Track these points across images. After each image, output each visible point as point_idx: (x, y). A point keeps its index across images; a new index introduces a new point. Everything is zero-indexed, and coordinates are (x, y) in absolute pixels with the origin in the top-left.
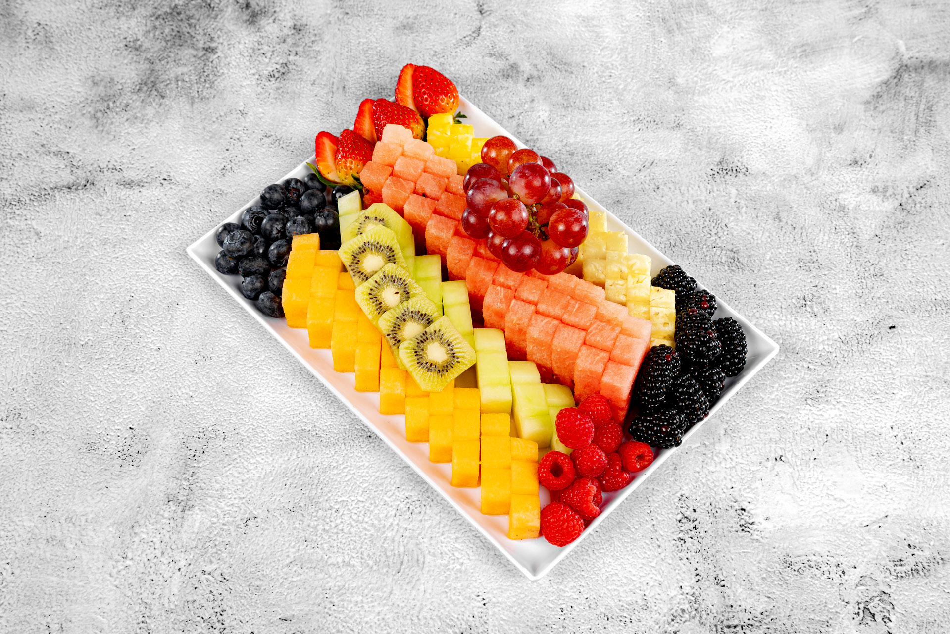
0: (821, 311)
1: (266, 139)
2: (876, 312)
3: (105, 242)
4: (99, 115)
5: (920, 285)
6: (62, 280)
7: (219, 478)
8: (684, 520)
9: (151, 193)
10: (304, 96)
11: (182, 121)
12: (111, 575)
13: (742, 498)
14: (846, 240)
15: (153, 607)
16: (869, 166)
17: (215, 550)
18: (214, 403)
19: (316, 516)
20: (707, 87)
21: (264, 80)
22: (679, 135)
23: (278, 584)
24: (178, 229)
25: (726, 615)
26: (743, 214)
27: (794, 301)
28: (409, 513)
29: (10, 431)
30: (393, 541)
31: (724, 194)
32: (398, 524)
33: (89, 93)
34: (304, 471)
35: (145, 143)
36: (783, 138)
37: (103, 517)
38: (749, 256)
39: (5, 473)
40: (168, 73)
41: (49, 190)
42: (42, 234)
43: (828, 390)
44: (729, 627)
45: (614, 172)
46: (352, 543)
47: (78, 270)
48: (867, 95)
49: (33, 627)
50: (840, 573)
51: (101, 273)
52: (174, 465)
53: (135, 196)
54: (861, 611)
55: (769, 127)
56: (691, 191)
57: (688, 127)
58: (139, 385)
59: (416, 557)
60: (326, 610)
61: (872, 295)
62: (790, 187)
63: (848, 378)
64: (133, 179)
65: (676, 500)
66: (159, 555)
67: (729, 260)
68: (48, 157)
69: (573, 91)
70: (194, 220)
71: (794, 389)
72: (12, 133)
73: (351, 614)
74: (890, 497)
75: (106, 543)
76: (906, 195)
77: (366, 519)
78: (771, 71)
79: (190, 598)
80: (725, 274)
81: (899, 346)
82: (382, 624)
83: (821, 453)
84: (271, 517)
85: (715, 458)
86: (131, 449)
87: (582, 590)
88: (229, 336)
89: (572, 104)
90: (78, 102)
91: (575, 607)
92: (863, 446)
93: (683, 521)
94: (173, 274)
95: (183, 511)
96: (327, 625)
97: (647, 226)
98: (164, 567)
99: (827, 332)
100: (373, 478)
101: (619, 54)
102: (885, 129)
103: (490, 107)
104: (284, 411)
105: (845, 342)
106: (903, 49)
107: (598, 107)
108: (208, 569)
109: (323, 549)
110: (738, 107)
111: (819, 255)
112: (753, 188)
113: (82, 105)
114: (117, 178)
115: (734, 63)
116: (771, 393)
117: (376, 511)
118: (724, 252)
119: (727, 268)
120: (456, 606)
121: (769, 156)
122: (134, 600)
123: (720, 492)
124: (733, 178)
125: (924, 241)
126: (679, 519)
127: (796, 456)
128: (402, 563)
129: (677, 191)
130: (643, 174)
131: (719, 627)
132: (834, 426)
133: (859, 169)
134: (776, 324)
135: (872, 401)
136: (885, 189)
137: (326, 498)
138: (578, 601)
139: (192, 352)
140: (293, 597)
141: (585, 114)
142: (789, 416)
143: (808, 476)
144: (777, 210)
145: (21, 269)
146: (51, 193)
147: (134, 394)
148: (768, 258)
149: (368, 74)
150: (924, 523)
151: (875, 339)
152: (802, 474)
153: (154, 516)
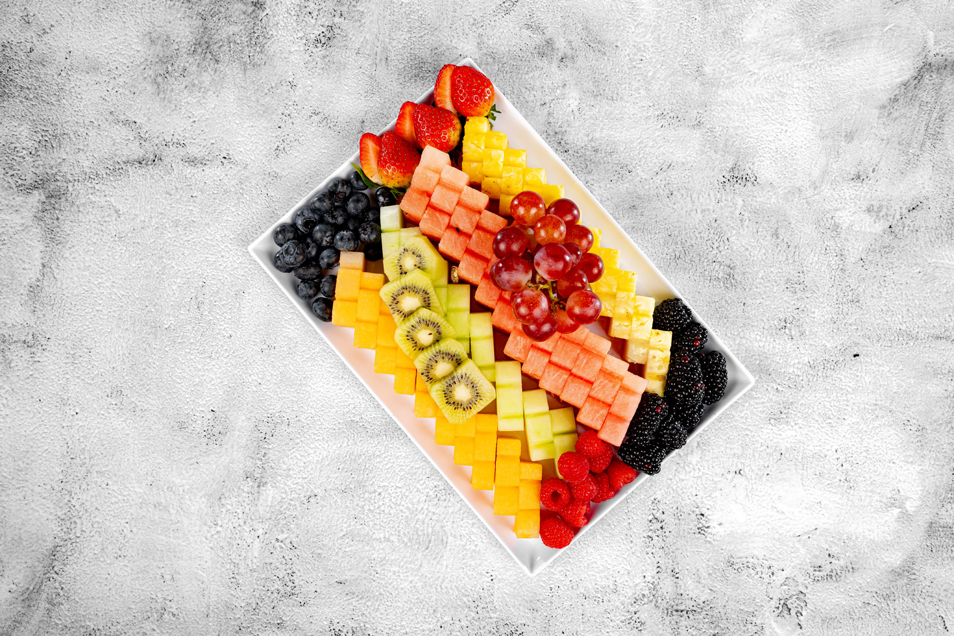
0: (798, 334)
1: (314, 116)
2: (846, 339)
3: (176, 224)
4: (159, 79)
5: (890, 313)
6: (143, 262)
7: (286, 459)
8: (655, 521)
9: (214, 172)
10: (349, 67)
11: (236, 91)
12: (206, 539)
13: (703, 505)
14: (833, 262)
15: (240, 566)
16: (870, 182)
17: (285, 522)
18: (279, 390)
19: (363, 498)
20: (733, 78)
21: (311, 46)
22: (698, 135)
23: (334, 553)
24: (240, 213)
25: (676, 601)
26: (745, 228)
27: (776, 322)
28: (436, 500)
29: (116, 407)
30: (423, 523)
31: (731, 204)
32: (427, 509)
33: (148, 52)
34: (353, 457)
35: (204, 115)
36: (795, 144)
37: (197, 489)
38: (744, 273)
39: (116, 444)
40: (220, 32)
41: (121, 163)
42: (121, 212)
43: (790, 411)
44: (677, 611)
45: (633, 174)
46: (391, 522)
47: (156, 252)
48: (884, 98)
49: (151, 576)
50: (770, 574)
51: (176, 257)
52: (249, 446)
53: (199, 175)
54: (781, 606)
55: (784, 130)
56: (701, 200)
57: (708, 127)
58: (216, 370)
59: (441, 537)
60: (371, 577)
61: (846, 321)
62: (792, 201)
63: (808, 402)
64: (196, 156)
65: (650, 503)
66: (242, 524)
67: (726, 276)
68: (117, 127)
69: (603, 76)
70: (254, 205)
71: (761, 409)
72: (82, 98)
73: (390, 581)
74: (822, 513)
75: (200, 511)
76: (898, 217)
77: (403, 503)
78: (796, 64)
79: (268, 561)
80: (719, 290)
81: (859, 374)
82: (414, 591)
83: (773, 470)
84: (328, 496)
85: (686, 467)
86: (214, 429)
87: (568, 573)
88: (288, 326)
89: (602, 92)
90: (139, 63)
91: (561, 587)
92: (809, 466)
93: (653, 521)
94: (238, 262)
95: (259, 486)
96: (372, 589)
97: (657, 236)
98: (246, 534)
99: (799, 356)
100: (409, 468)
101: (652, 32)
102: (893, 139)
103: (523, 90)
104: (336, 401)
105: (813, 366)
106: (931, 42)
107: (625, 98)
108: (281, 537)
109: (369, 526)
110: (759, 105)
111: (806, 276)
112: (759, 199)
113: (143, 67)
114: (182, 154)
115: (762, 51)
116: (741, 412)
117: (411, 497)
118: (722, 267)
119: (722, 284)
120: (470, 579)
121: (779, 165)
122: (226, 559)
123: (686, 498)
124: (741, 187)
125: (903, 267)
126: (650, 519)
127: (753, 471)
128: (430, 541)
129: (689, 199)
130: (659, 177)
131: (670, 611)
132: (789, 446)
133: (860, 184)
134: (756, 344)
135: (824, 425)
136: (880, 208)
137: (371, 483)
138: (564, 583)
139: (258, 341)
140: (346, 565)
141: (613, 105)
142: (753, 434)
143: (759, 490)
144: (776, 226)
145: (107, 248)
146: (124, 168)
147: (212, 379)
148: (760, 277)
149: (409, 44)
150: (845, 537)
151: (839, 365)
152: (755, 487)
153: (236, 490)
